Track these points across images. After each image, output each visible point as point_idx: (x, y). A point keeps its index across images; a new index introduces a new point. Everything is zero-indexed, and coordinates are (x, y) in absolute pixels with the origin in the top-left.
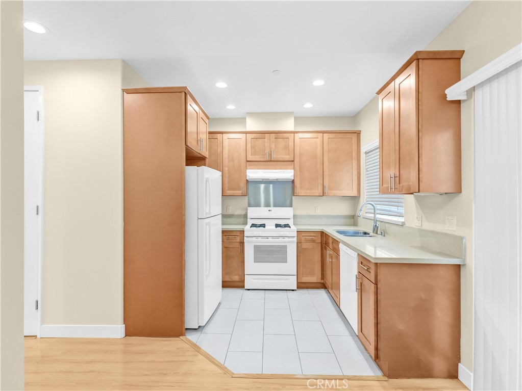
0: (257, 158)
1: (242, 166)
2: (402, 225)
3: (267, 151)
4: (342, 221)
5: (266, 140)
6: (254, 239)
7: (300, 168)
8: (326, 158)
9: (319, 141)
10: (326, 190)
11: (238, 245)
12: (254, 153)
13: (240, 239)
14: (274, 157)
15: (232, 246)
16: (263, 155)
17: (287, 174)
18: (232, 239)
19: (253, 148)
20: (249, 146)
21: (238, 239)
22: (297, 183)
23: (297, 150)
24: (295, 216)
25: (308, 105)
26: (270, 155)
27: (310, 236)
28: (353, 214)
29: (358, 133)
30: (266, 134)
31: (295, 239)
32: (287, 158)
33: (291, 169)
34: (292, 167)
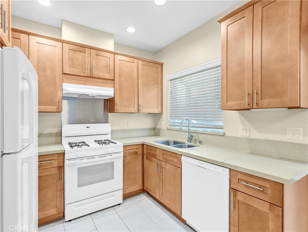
0: (76, 71)
1: (57, 78)
2: (223, 136)
3: (88, 66)
4: (147, 133)
5: (86, 55)
6: (78, 161)
7: (120, 87)
8: (140, 81)
9: (134, 65)
10: (141, 108)
11: (55, 171)
12: (73, 66)
13: (58, 164)
14: (95, 73)
15: (47, 174)
16: (83, 70)
17: (108, 92)
18: (46, 165)
19: (71, 60)
20: (66, 57)
21: (55, 164)
22: (117, 101)
23: (117, 70)
24: (112, 131)
25: (131, 30)
26: (91, 70)
27: (133, 149)
28: (154, 127)
29: (162, 65)
30: (86, 48)
31: (122, 154)
32: (108, 76)
33: (110, 87)
34: (112, 85)
